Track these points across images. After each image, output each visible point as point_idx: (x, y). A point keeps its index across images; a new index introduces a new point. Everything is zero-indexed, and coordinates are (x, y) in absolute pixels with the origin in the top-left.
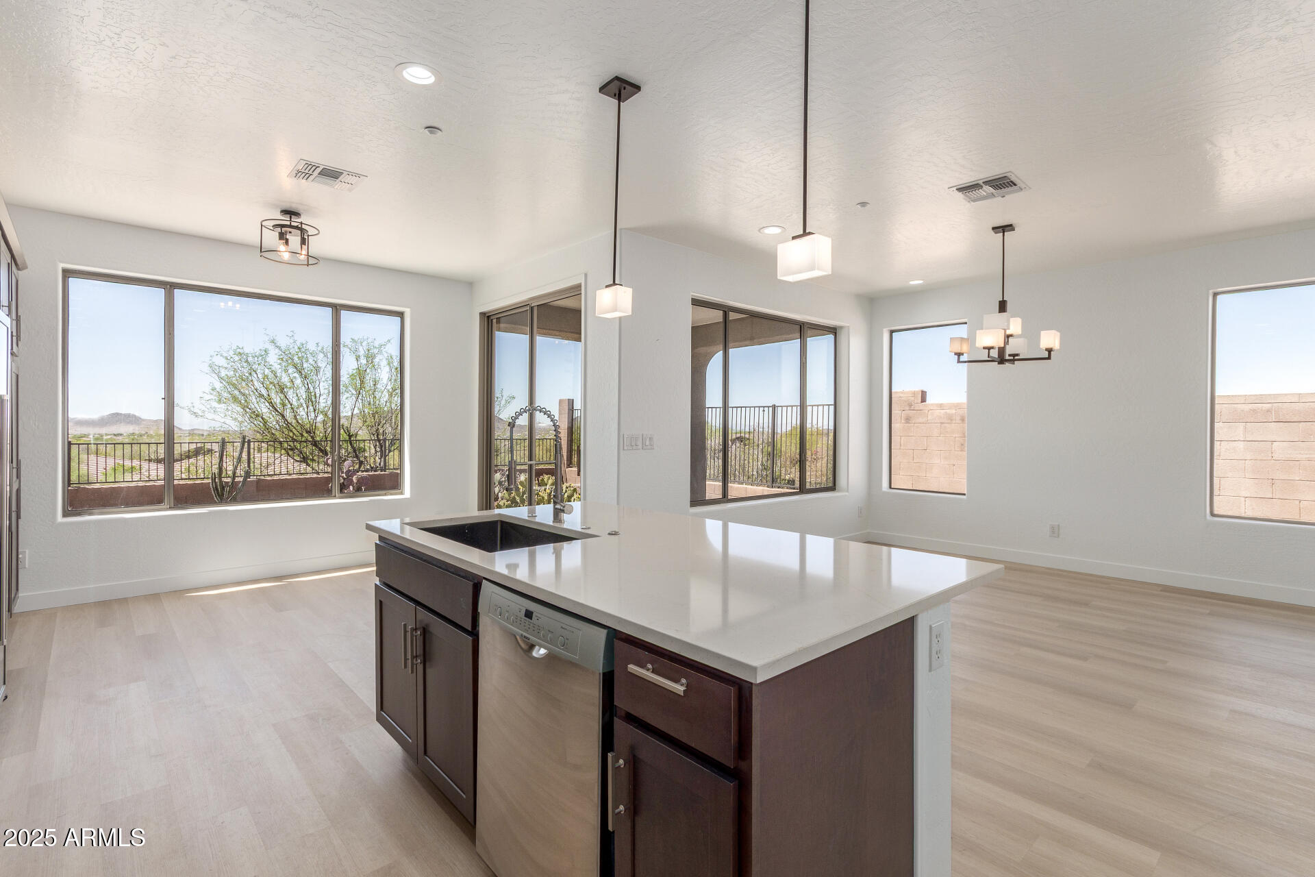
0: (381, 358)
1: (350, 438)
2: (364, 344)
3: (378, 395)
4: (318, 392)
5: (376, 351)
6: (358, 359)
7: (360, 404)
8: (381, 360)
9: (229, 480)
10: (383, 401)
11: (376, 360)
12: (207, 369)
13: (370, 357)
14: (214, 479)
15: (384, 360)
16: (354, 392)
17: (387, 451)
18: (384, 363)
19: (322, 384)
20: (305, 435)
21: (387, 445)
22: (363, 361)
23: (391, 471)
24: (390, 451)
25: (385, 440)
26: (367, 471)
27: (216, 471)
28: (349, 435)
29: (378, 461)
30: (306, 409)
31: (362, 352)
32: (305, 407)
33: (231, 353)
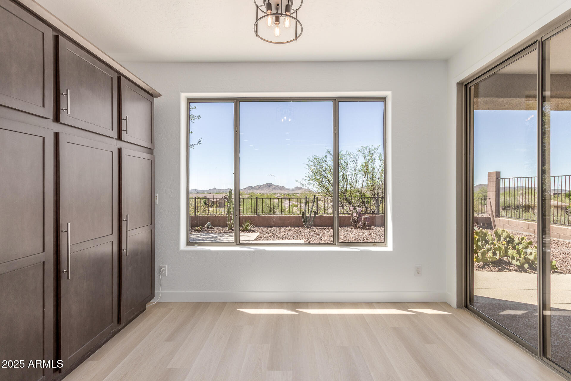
0: (376, 156)
1: (361, 197)
2: (368, 149)
3: (374, 174)
4: (347, 174)
5: (373, 152)
6: (365, 156)
7: (366, 179)
8: (376, 157)
9: (309, 215)
10: (377, 178)
11: (374, 157)
12: (307, 167)
13: (371, 155)
14: (303, 215)
15: (377, 157)
16: (364, 174)
17: (379, 203)
18: (377, 158)
19: (349, 170)
20: (343, 195)
21: (379, 200)
22: (367, 158)
23: (381, 214)
24: (381, 203)
25: (378, 197)
26: (370, 213)
27: (304, 211)
28: (361, 195)
29: (375, 208)
30: (343, 183)
31: (367, 154)
32: (342, 182)
33: (313, 159)
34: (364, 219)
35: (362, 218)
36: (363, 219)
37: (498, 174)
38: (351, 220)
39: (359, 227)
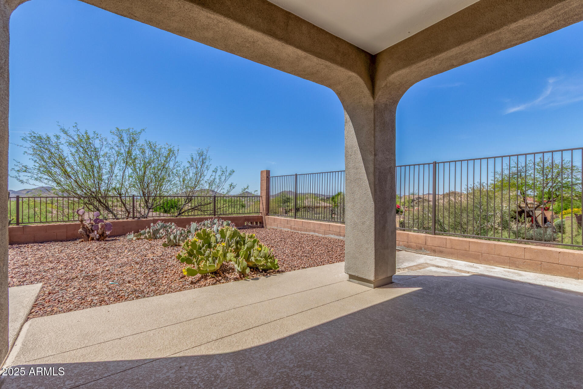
34: (102, 226)
35: (100, 225)
36: (100, 227)
37: (268, 172)
38: (81, 230)
39: (93, 239)
